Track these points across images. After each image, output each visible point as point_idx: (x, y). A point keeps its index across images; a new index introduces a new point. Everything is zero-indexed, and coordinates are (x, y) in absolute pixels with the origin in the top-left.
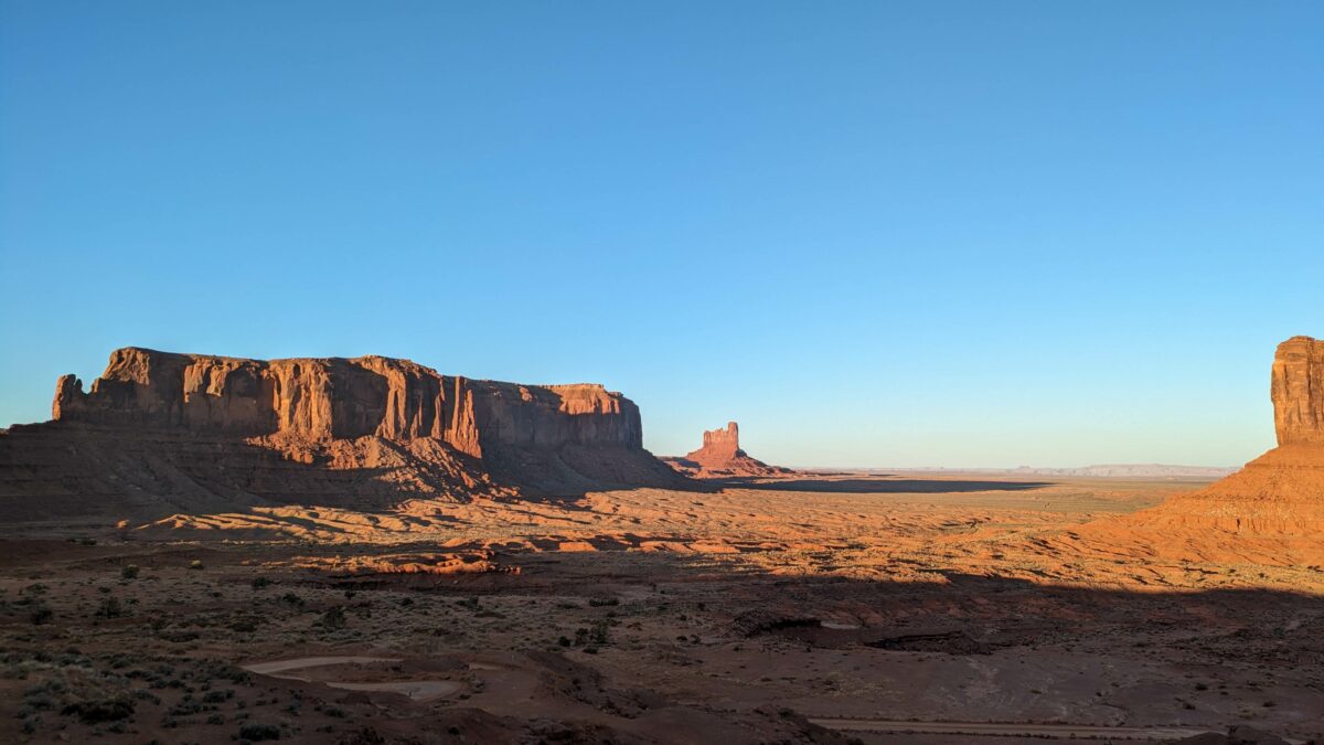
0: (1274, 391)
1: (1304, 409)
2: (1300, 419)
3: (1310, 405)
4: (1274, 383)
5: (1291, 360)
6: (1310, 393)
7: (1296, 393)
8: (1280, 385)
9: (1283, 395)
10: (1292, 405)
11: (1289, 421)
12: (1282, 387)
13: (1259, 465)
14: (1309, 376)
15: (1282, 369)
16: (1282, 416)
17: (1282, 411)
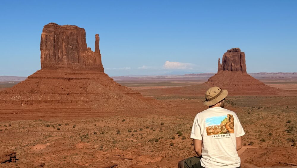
0: (41, 46)
1: (51, 54)
2: (50, 57)
3: (54, 52)
4: (42, 42)
5: (49, 33)
6: (54, 47)
7: (49, 47)
8: (43, 44)
9: (44, 48)
10: (47, 52)
11: (46, 58)
12: (44, 44)
13: (33, 77)
14: (54, 40)
15: (45, 36)
16: (43, 56)
17: (44, 54)
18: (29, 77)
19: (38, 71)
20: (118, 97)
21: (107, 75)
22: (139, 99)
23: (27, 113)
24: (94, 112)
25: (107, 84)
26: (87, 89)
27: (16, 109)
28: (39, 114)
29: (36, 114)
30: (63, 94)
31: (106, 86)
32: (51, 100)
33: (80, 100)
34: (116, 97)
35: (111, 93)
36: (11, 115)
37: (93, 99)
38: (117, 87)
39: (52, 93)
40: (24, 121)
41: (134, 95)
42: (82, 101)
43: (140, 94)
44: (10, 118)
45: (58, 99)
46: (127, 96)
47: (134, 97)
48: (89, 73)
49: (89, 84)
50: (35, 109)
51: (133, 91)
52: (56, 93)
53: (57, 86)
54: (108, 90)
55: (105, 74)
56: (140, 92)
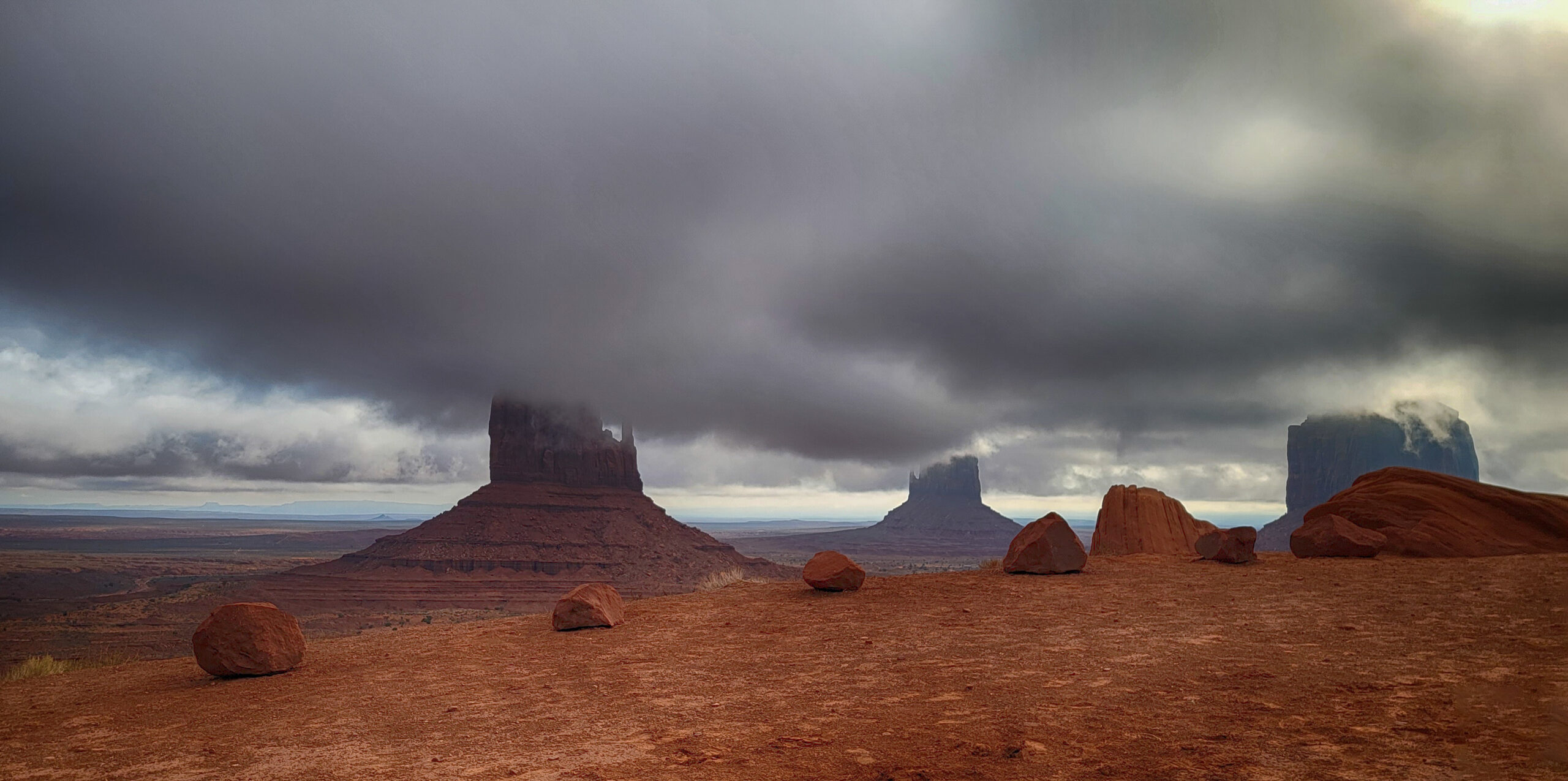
0: (492, 423)
9: (499, 429)
10: (506, 441)
11: (502, 456)
12: (499, 420)
13: (470, 502)
16: (497, 452)
17: (498, 444)
18: (460, 502)
19: (482, 488)
20: (679, 555)
21: (649, 500)
22: (731, 560)
23: (461, 592)
24: (625, 591)
25: (650, 522)
26: (603, 533)
27: (434, 582)
28: (493, 594)
29: (484, 594)
30: (544, 546)
31: (649, 526)
32: (517, 560)
33: (588, 561)
34: (674, 554)
35: (662, 545)
36: (425, 594)
37: (620, 561)
38: (678, 530)
39: (519, 544)
40: (460, 610)
41: (718, 552)
42: (593, 564)
43: (732, 548)
44: (422, 603)
45: (535, 558)
46: (700, 552)
47: (717, 555)
48: (608, 495)
49: (608, 522)
50: (480, 582)
51: (716, 541)
52: (530, 543)
53: (530, 526)
54: (656, 539)
55: (645, 497)
56: (731, 545)
